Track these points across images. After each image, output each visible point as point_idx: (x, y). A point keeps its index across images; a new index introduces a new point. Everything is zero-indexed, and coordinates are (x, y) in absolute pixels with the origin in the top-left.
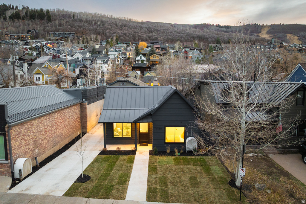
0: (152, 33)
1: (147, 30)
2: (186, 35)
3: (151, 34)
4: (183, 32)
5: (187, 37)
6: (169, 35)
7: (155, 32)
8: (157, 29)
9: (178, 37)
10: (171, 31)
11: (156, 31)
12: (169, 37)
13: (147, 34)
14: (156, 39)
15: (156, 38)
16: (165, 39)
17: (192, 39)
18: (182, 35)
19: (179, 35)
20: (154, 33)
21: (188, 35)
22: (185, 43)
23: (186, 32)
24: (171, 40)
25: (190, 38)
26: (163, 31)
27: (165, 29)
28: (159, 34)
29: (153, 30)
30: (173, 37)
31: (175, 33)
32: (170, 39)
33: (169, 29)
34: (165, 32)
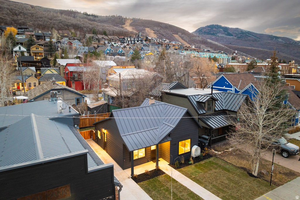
0: (16, 15)
1: (10, 11)
2: (59, 22)
3: (15, 18)
4: (55, 19)
5: (61, 24)
6: (39, 21)
7: (21, 16)
8: (23, 12)
9: (51, 23)
10: (41, 16)
11: (21, 14)
12: (40, 23)
13: (11, 17)
14: (24, 24)
15: (24, 22)
16: (35, 25)
17: (66, 27)
18: (54, 21)
19: (51, 21)
20: (19, 17)
21: (61, 22)
22: (60, 32)
23: (58, 19)
24: (43, 27)
25: (64, 26)
26: (31, 15)
27: (33, 13)
28: (27, 18)
29: (17, 12)
30: (45, 23)
31: (46, 19)
32: (41, 25)
33: (38, 13)
34: (34, 17)
